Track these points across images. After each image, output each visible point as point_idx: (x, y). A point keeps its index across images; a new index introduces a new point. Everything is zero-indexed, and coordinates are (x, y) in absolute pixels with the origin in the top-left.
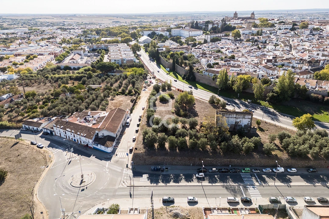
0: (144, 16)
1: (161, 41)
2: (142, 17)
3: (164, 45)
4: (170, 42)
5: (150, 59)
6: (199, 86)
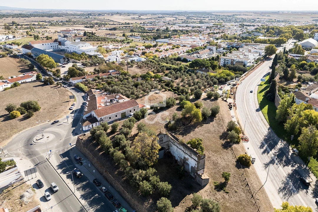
6: (267, 108)
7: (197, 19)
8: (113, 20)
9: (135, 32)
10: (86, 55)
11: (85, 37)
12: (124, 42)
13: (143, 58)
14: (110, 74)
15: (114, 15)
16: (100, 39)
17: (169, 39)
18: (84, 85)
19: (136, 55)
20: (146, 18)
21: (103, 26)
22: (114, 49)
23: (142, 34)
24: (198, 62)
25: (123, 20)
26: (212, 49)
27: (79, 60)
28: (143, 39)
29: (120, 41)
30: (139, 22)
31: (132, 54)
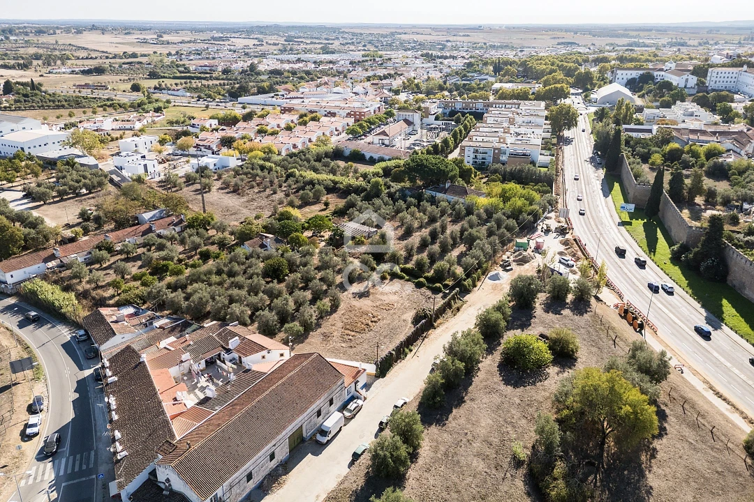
0: (651, 30)
1: (658, 104)
2: (642, 34)
3: (664, 117)
4: (686, 110)
5: (591, 158)
6: (733, 311)
7: (312, 43)
8: (86, 47)
9: (164, 77)
10: (30, 158)
11: (12, 97)
12: (143, 109)
13: (232, 160)
14: (150, 230)
15: (84, 32)
16: (64, 103)
17: (272, 95)
18: (57, 289)
19: (203, 149)
20: (180, 39)
21: (59, 62)
22: (121, 132)
23: (186, 83)
24: (426, 166)
25: (114, 45)
26: (410, 119)
27: (10, 181)
28: (199, 98)
29: (132, 106)
30: (164, 50)
31: (188, 147)
